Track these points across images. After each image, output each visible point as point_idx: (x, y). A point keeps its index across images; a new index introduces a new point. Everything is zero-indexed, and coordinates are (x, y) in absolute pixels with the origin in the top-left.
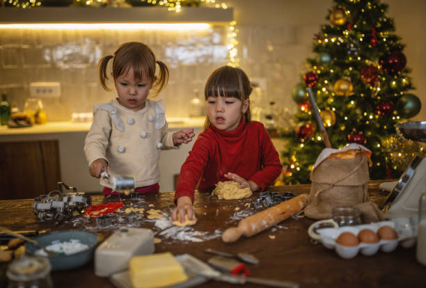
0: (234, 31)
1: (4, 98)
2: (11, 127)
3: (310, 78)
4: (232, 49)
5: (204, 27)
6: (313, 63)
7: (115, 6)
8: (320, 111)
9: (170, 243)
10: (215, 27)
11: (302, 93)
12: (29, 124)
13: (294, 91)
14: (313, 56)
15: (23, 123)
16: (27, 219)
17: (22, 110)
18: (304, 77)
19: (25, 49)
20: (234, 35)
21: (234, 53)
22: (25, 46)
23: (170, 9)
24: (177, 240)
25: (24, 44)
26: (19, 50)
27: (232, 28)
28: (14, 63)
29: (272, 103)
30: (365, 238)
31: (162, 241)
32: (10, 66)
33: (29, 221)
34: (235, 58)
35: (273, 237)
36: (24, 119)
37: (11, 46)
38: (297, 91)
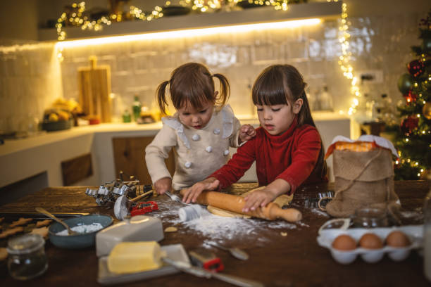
0: (346, 24)
1: (137, 99)
2: (140, 124)
3: (415, 67)
4: (344, 42)
5: (315, 23)
6: (418, 50)
7: (228, 10)
8: (424, 102)
9: (183, 233)
10: (327, 22)
11: (408, 84)
12: (153, 121)
13: (401, 82)
14: (419, 43)
15: (148, 120)
16: (90, 202)
17: (150, 108)
18: (409, 66)
19: (153, 56)
20: (346, 27)
21: (345, 46)
22: (153, 53)
23: (277, 8)
24: (193, 230)
25: (153, 50)
26: (148, 57)
27: (344, 21)
28: (144, 68)
29: (384, 96)
30: (366, 243)
31: (179, 230)
32: (141, 72)
33: (89, 205)
34: (347, 51)
35: (284, 234)
36: (149, 117)
37: (142, 54)
38: (404, 83)
